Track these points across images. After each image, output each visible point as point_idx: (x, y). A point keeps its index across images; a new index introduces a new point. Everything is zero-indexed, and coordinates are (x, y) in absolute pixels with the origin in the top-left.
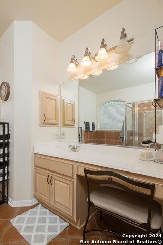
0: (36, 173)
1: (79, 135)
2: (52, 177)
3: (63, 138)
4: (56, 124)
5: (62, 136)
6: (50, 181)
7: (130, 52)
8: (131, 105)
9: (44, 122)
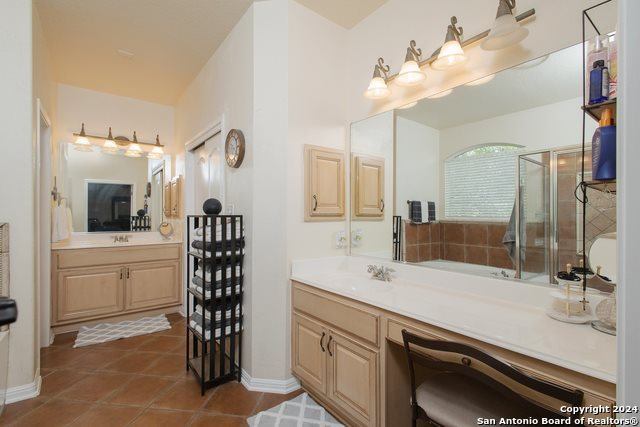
0: (296, 325)
1: (395, 236)
2: (331, 338)
3: (355, 246)
4: (340, 215)
5: (354, 242)
6: (327, 346)
7: (525, 44)
8: (539, 158)
9: (315, 211)
